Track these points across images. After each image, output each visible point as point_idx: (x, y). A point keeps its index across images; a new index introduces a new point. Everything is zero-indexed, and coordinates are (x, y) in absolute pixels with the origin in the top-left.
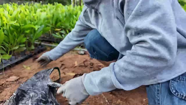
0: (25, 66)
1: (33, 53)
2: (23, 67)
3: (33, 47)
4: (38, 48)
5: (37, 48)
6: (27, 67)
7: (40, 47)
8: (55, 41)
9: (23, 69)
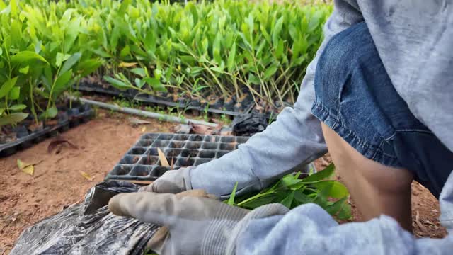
0: (21, 164)
1: (53, 125)
2: (17, 166)
3: (52, 112)
4: (70, 113)
5: (65, 114)
6: (26, 167)
7: (75, 110)
8: (121, 95)
9: (14, 171)
